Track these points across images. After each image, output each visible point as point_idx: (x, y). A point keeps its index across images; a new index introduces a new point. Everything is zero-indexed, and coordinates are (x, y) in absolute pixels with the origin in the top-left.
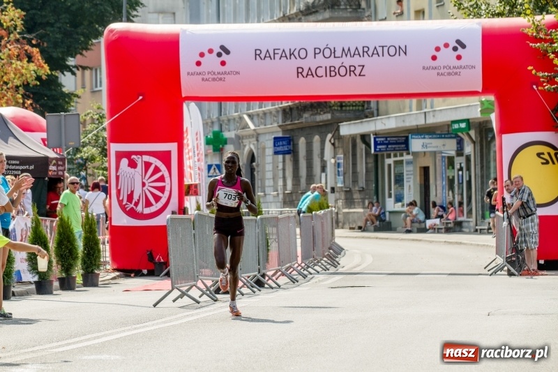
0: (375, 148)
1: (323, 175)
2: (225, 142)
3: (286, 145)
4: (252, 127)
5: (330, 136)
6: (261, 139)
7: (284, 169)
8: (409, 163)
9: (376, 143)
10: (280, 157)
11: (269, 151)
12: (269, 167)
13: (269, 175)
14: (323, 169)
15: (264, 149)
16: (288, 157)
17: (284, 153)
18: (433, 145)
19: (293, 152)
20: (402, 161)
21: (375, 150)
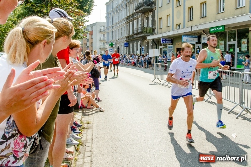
0: (162, 42)
1: (137, 51)
2: (113, 45)
3: (127, 44)
4: (119, 41)
5: (140, 42)
6: (121, 44)
7: (126, 50)
8: (169, 47)
9: (162, 41)
10: (125, 47)
11: (123, 46)
12: (122, 50)
13: (123, 51)
14: (137, 50)
15: (121, 46)
16: (127, 47)
17: (126, 46)
18: (190, 40)
19: (129, 46)
20: (167, 47)
21: (162, 43)
